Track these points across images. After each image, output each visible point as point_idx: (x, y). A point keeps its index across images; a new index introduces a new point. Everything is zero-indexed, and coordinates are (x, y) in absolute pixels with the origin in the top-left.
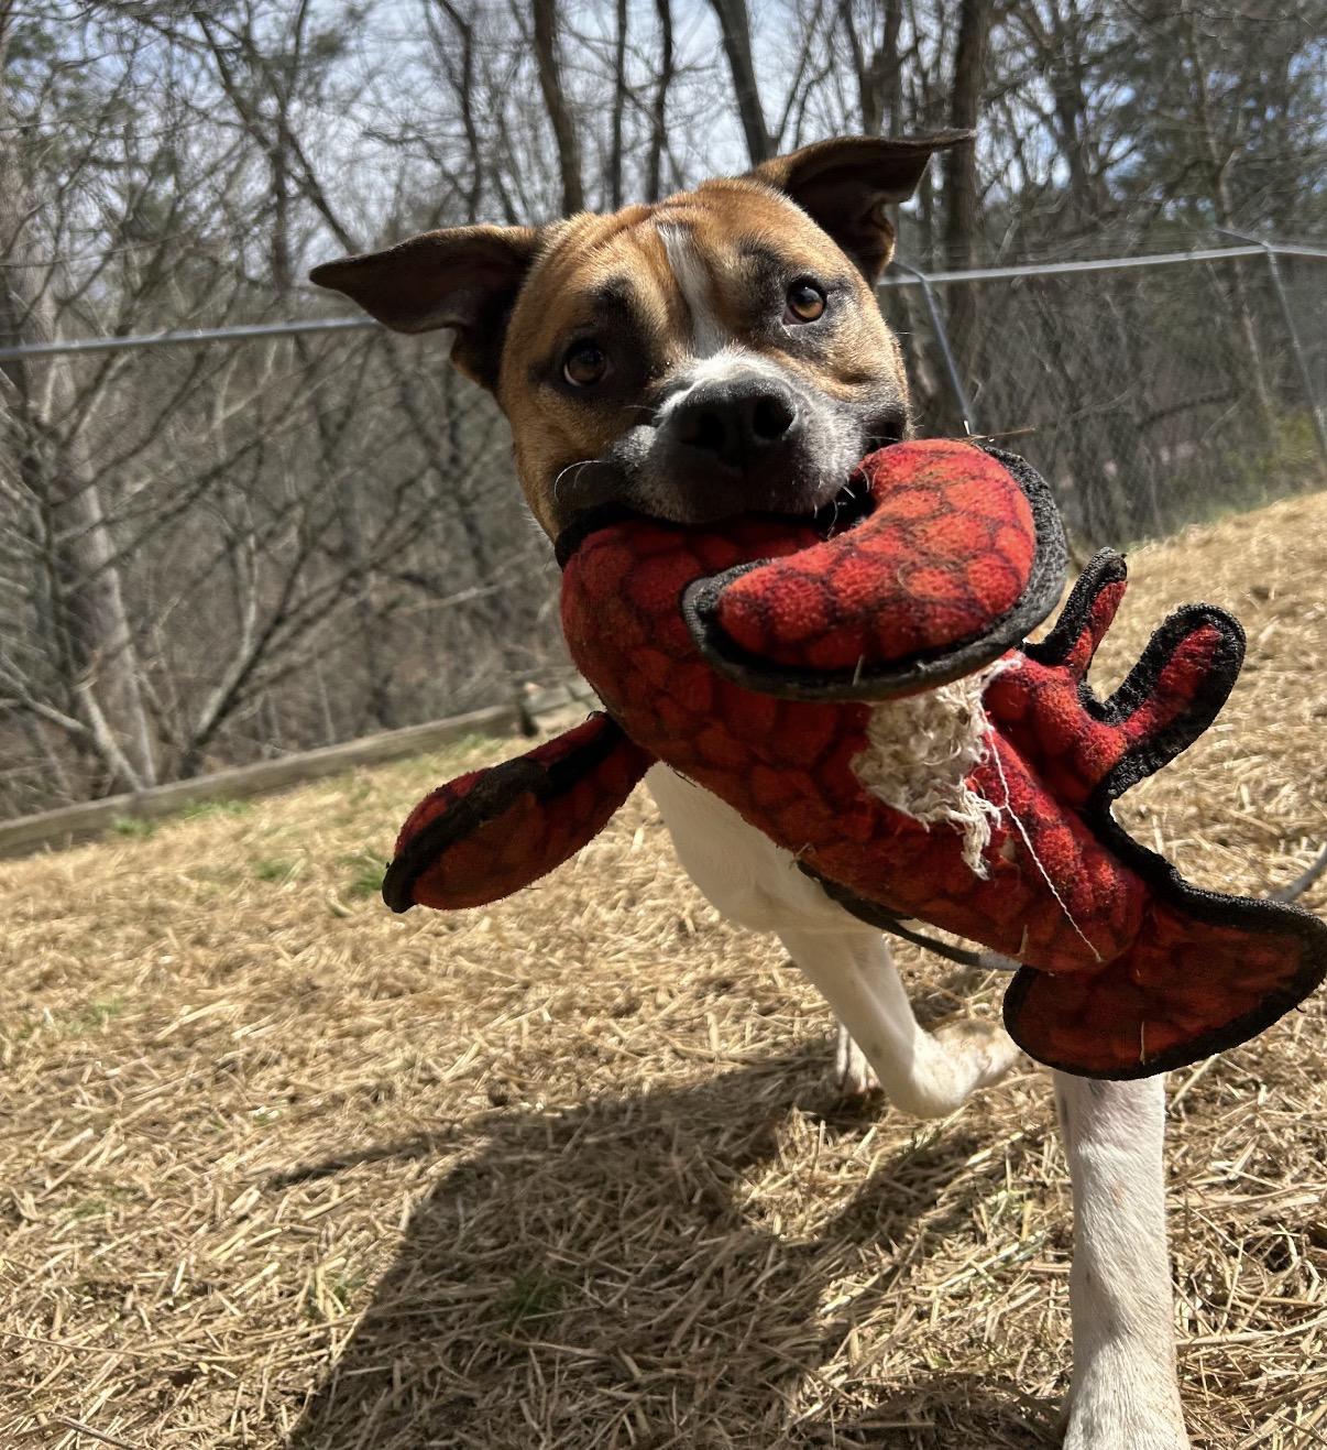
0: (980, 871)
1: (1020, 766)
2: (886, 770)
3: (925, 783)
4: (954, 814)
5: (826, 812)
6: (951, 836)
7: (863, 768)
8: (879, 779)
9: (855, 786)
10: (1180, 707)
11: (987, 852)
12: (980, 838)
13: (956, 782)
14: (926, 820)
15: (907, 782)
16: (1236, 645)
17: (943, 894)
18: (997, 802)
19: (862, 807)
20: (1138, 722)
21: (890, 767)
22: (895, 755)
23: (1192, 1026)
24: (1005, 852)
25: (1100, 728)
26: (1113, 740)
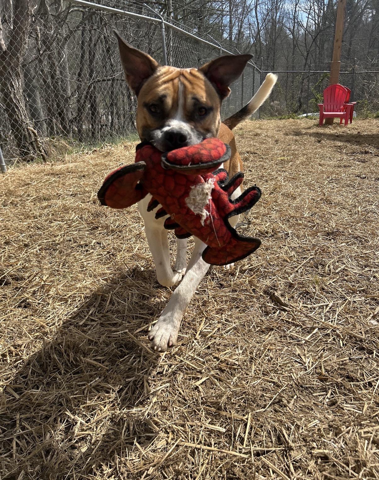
0: (203, 224)
1: (214, 208)
2: (191, 202)
3: (197, 206)
4: (200, 213)
5: (178, 207)
6: (199, 217)
7: (187, 200)
8: (189, 203)
9: (185, 204)
10: (246, 204)
11: (205, 221)
12: (204, 218)
13: (202, 207)
14: (196, 213)
15: (194, 205)
16: (259, 195)
17: (196, 228)
18: (209, 212)
19: (185, 208)
20: (237, 205)
21: (192, 202)
22: (194, 199)
23: (236, 257)
24: (208, 222)
25: (230, 204)
26: (232, 207)
